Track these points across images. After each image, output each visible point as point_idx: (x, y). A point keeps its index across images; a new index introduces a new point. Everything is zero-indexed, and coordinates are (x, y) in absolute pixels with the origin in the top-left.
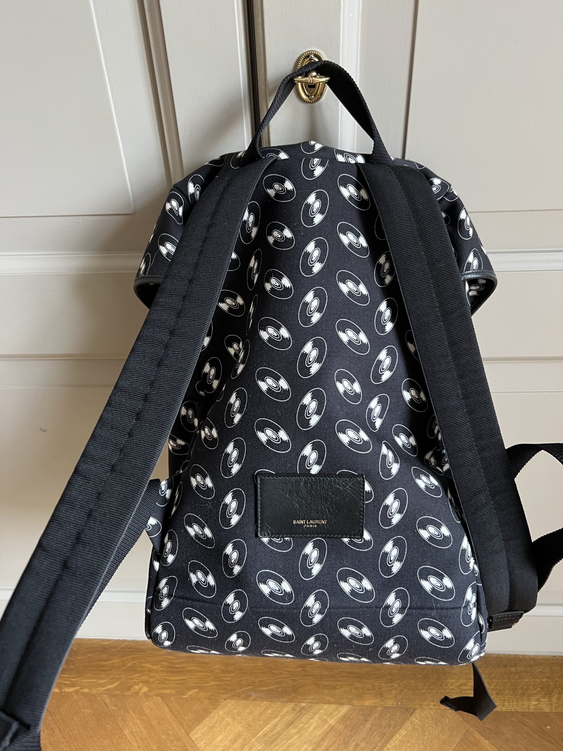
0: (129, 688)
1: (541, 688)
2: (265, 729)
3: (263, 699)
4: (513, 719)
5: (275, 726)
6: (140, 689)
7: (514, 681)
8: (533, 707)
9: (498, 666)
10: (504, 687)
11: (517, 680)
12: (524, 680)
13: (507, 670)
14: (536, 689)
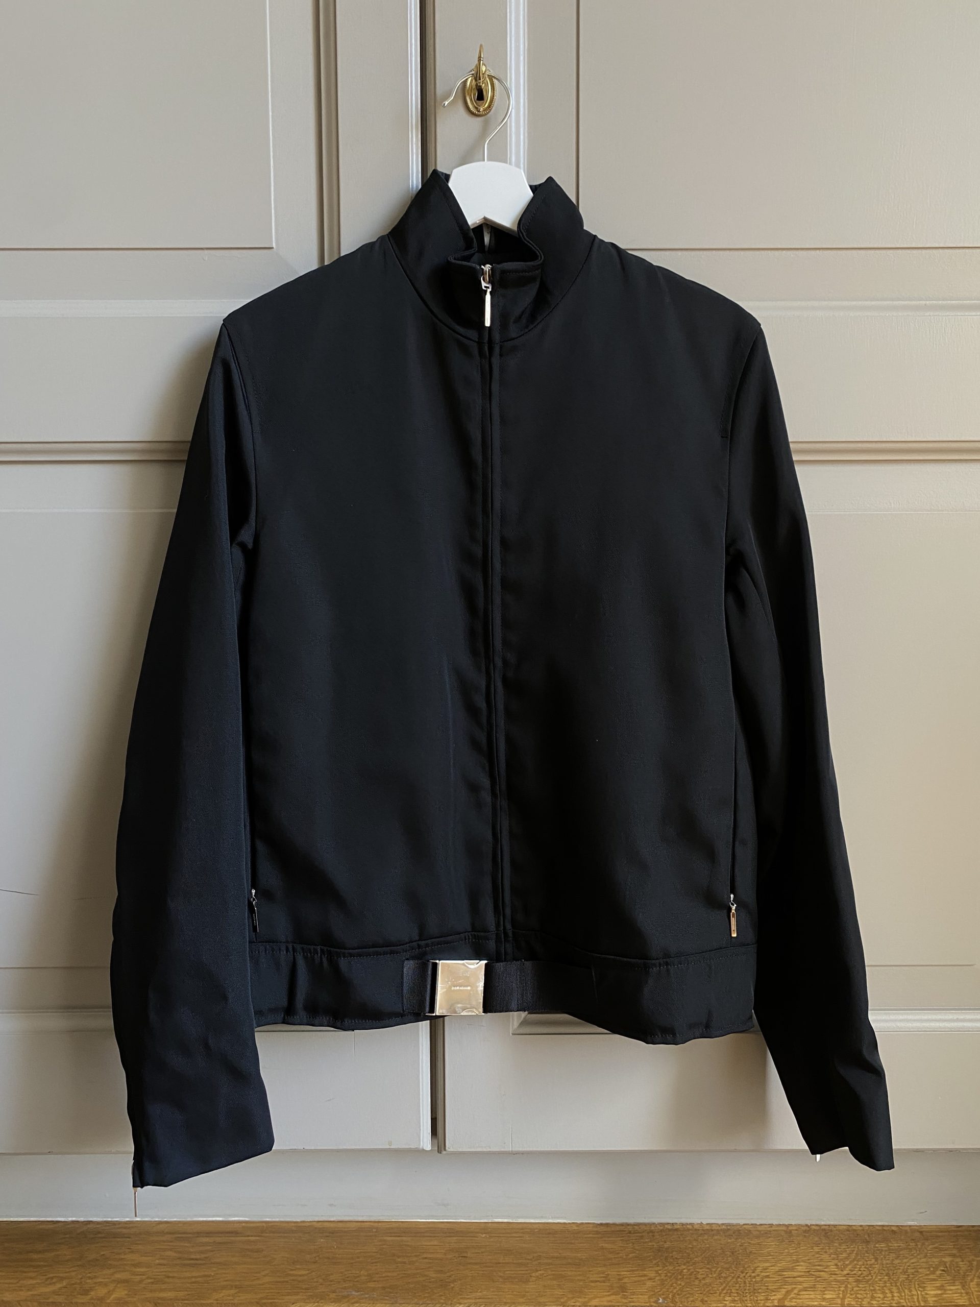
0: (86, 1292)
1: (943, 1270)
3: (375, 1301)
6: (110, 1293)
7: (887, 1261)
8: (934, 1299)
9: (853, 1241)
10: (870, 1271)
11: (893, 1260)
12: (905, 1261)
13: (871, 1246)
14: (933, 1273)
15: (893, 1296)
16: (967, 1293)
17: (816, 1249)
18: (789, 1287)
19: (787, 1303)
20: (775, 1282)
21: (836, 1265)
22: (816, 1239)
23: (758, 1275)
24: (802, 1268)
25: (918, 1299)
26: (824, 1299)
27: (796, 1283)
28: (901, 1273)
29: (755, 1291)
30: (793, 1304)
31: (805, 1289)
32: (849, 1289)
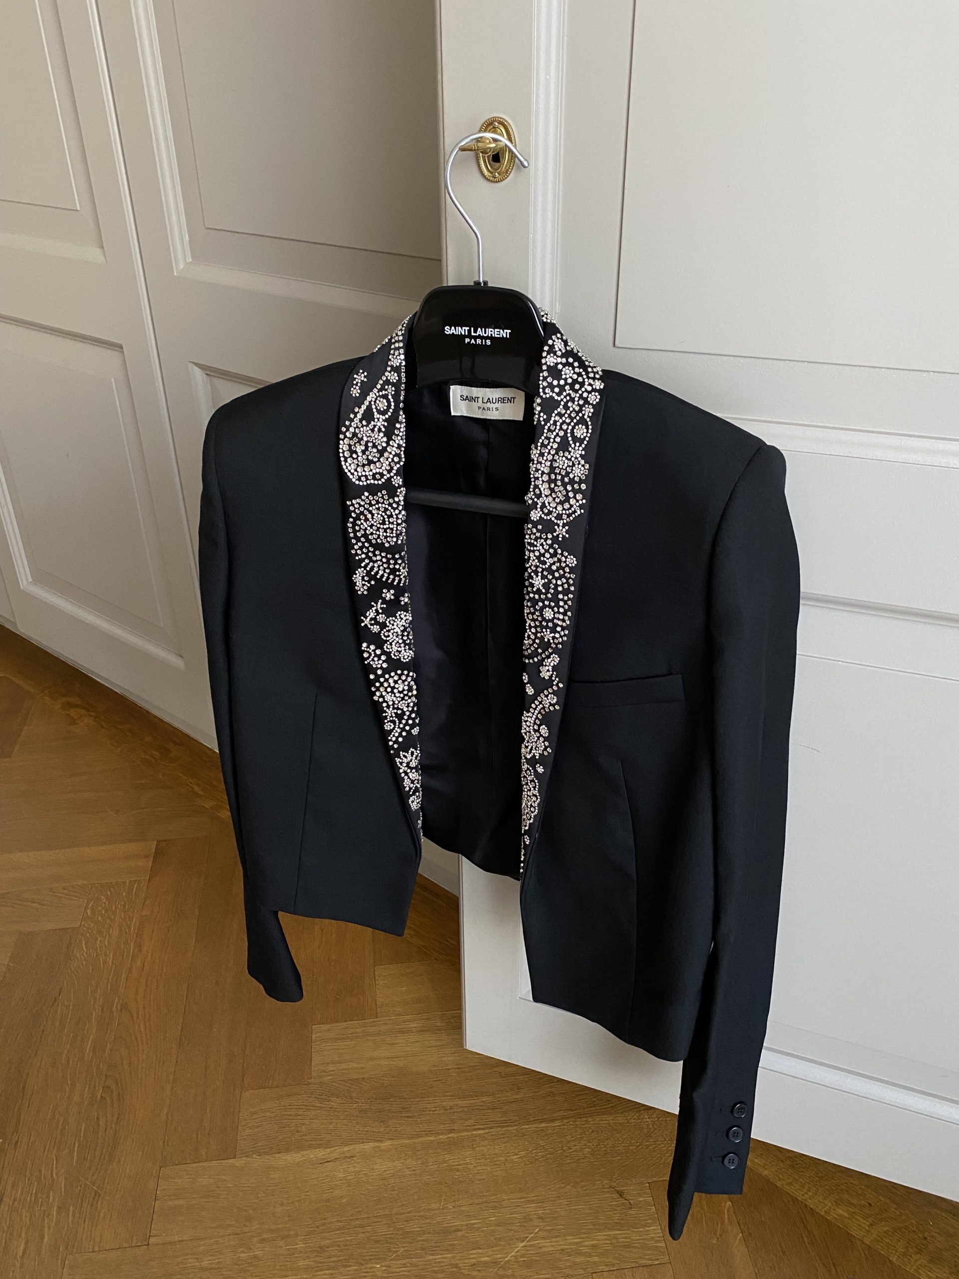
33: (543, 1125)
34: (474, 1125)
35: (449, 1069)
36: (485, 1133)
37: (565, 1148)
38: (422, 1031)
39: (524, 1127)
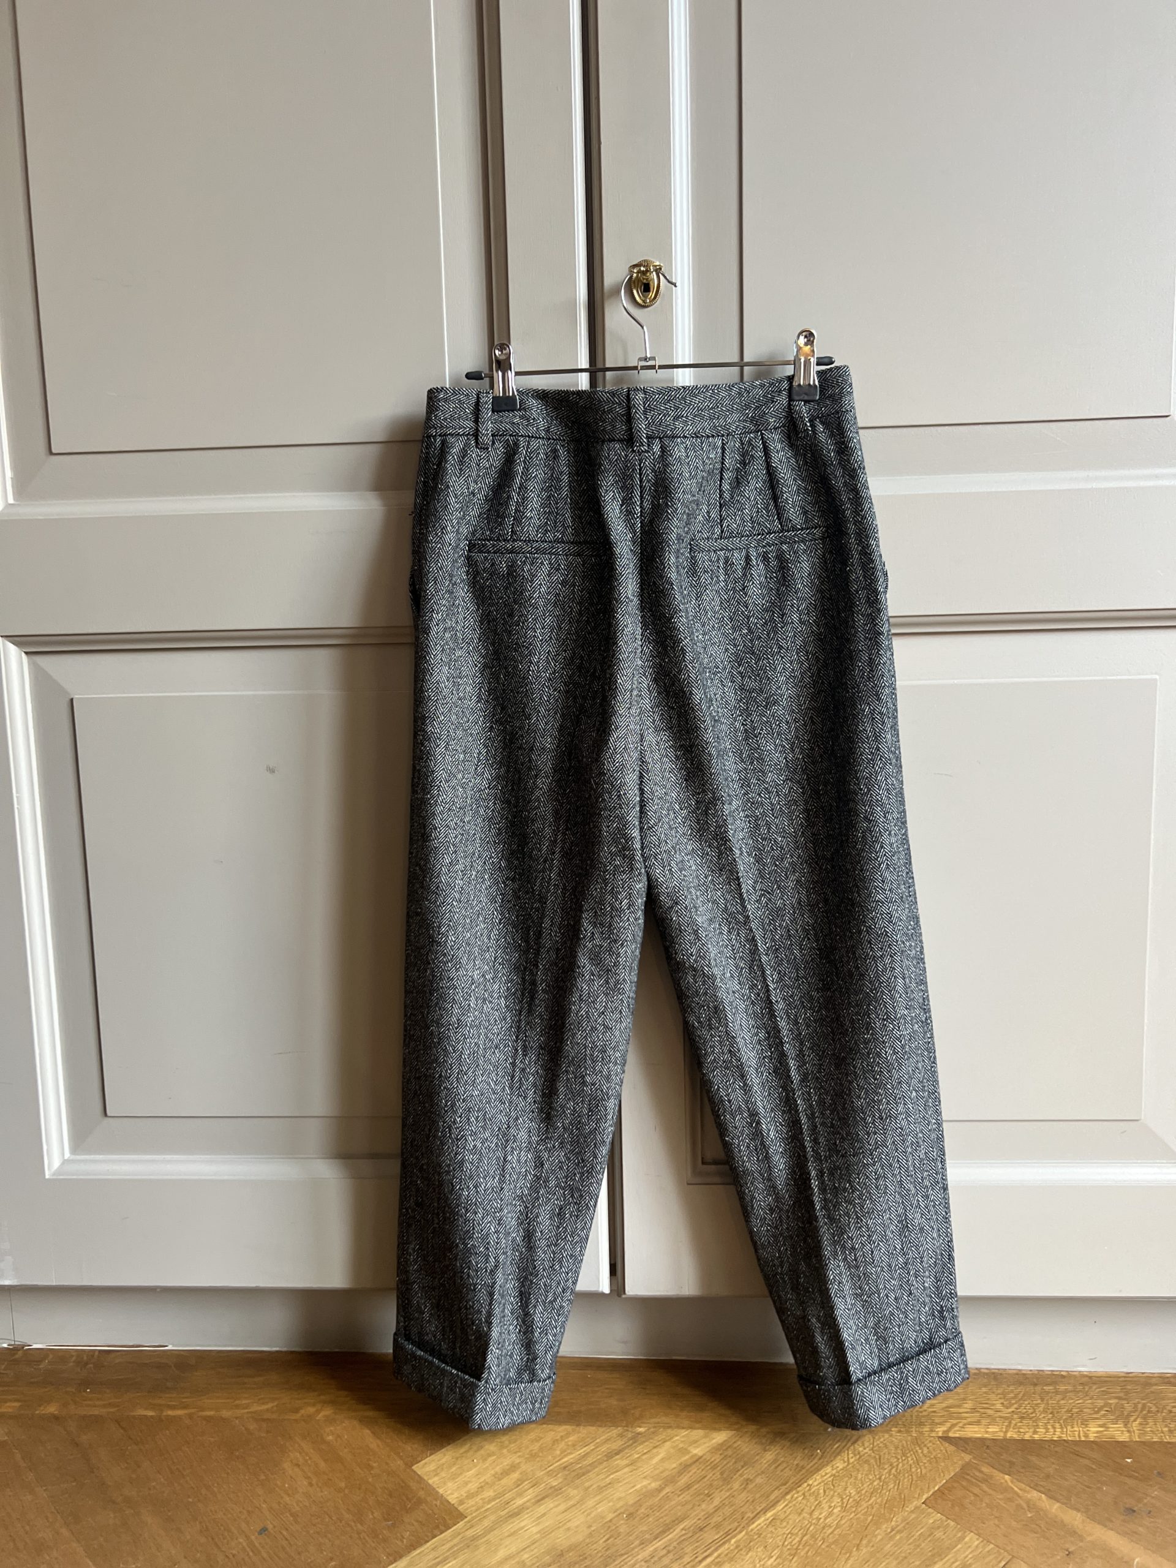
1: (1107, 1411)
2: (565, 1459)
3: (560, 1423)
4: (1057, 1449)
5: (586, 1455)
7: (1054, 1402)
8: (1095, 1435)
9: (1021, 1384)
10: (1034, 1409)
11: (1059, 1401)
12: (1072, 1401)
13: (1038, 1388)
14: (1097, 1412)
15: (1055, 1431)
16: (1129, 1431)
17: (984, 1390)
18: (955, 1422)
19: (951, 1435)
20: (942, 1416)
21: (1002, 1404)
22: (985, 1381)
23: (925, 1411)
24: (969, 1405)
25: (1079, 1433)
26: (987, 1432)
27: (962, 1418)
28: (1066, 1412)
29: (921, 1424)
30: (957, 1435)
31: (970, 1424)
32: (1012, 1425)
33: (769, 1514)
34: (696, 1557)
35: (611, 1521)
36: (716, 1558)
37: (814, 1521)
38: (539, 1501)
39: (750, 1528)
